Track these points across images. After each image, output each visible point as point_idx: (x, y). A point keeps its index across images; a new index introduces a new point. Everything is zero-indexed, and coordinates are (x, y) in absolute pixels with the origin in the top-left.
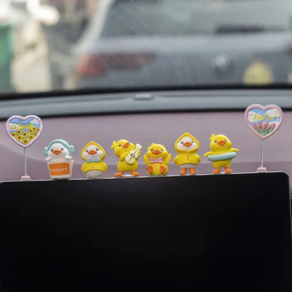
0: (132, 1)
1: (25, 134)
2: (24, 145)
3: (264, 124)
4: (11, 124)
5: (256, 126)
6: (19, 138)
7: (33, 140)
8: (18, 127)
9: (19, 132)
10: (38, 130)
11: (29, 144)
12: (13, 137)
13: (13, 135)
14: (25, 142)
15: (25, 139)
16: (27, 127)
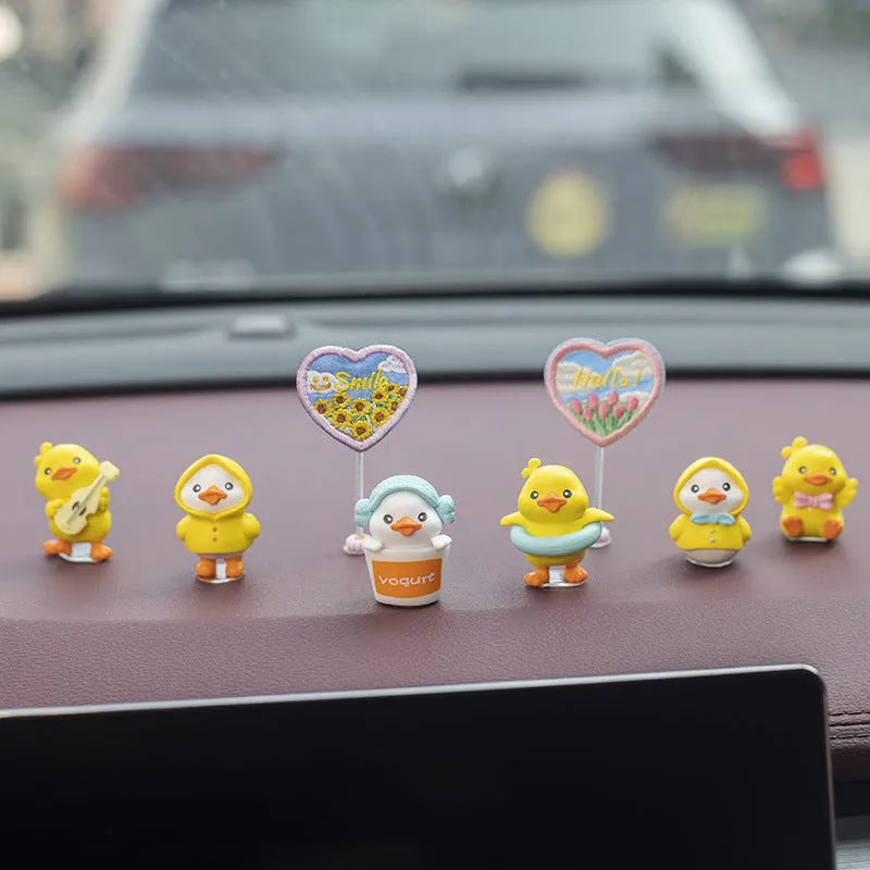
0: (222, 4)
1: (359, 407)
2: (357, 444)
3: (604, 398)
4: (312, 374)
5: (579, 405)
6: (342, 418)
7: (385, 425)
8: (338, 384)
9: (340, 400)
10: (403, 393)
11: (373, 439)
12: (321, 417)
13: (322, 409)
14: (361, 430)
15: (359, 423)
16: (365, 383)
